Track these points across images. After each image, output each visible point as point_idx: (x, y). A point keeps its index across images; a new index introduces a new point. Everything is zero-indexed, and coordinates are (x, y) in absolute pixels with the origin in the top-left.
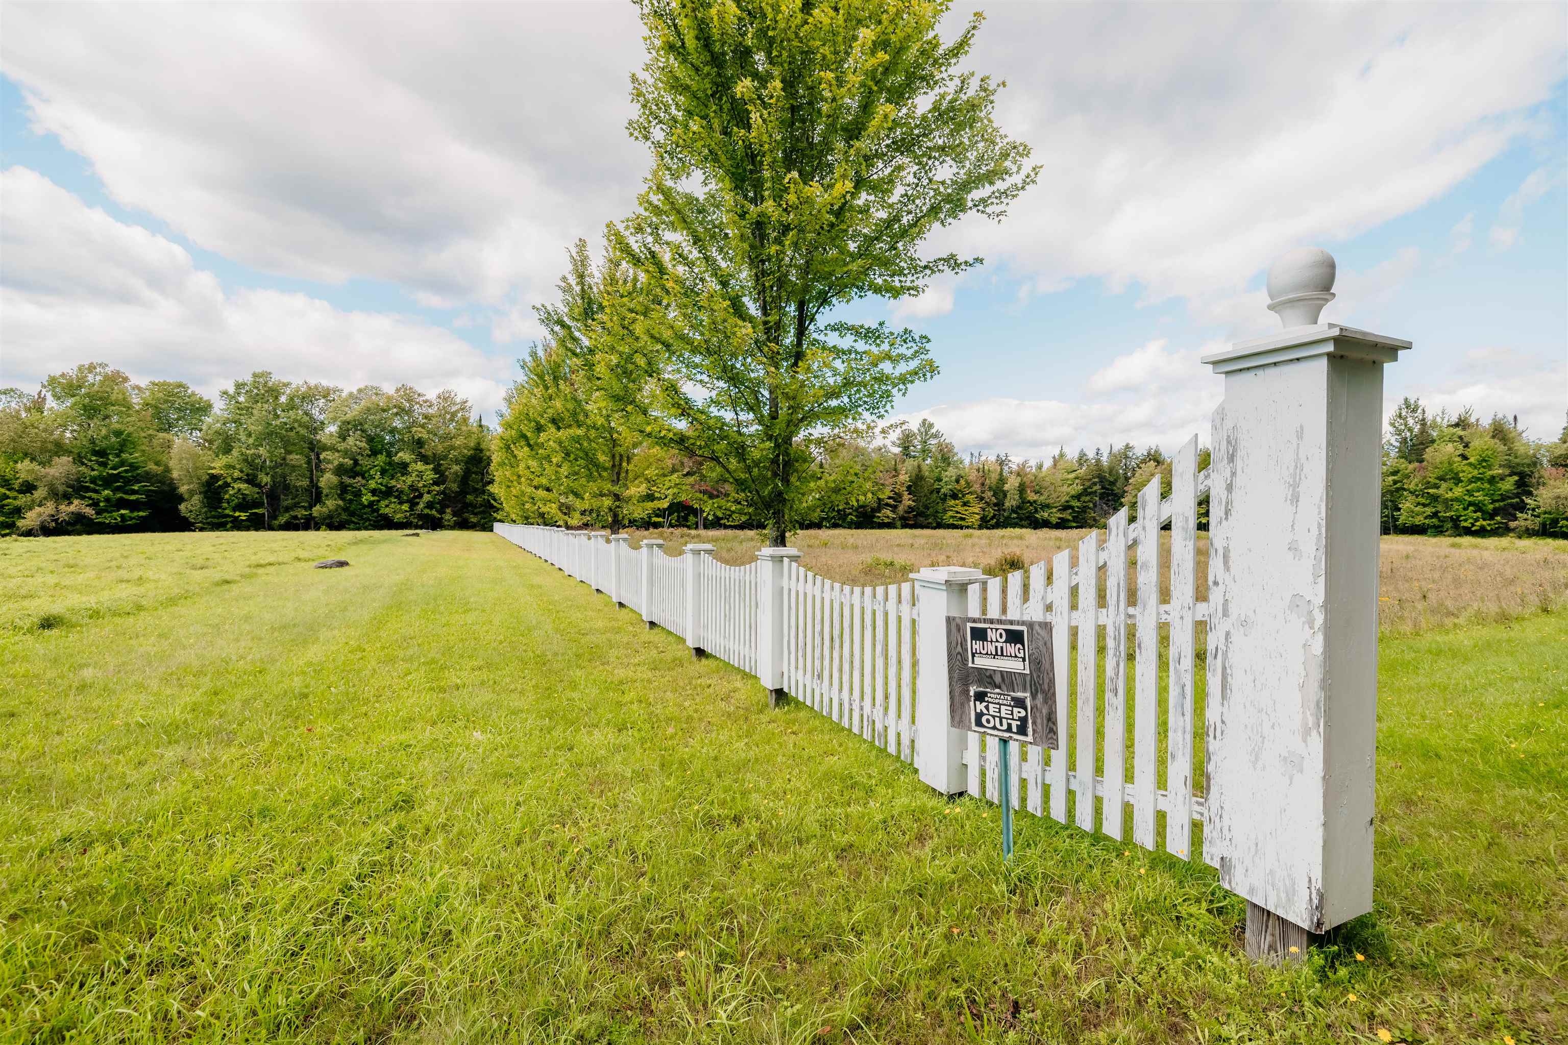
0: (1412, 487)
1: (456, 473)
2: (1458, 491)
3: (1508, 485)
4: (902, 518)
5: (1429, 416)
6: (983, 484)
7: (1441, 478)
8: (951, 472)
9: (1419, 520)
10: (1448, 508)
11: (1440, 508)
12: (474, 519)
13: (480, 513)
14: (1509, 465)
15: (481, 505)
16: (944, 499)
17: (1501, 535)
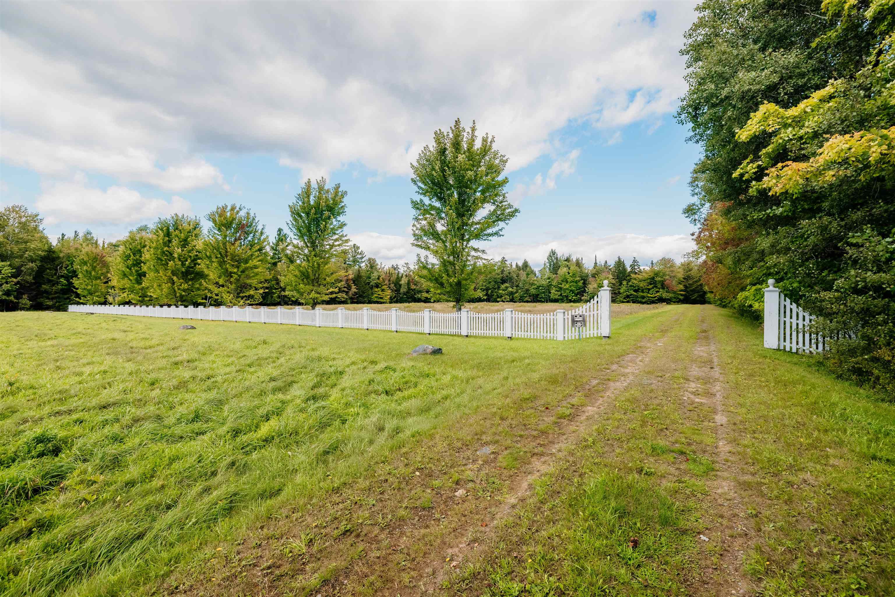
0: (554, 284)
1: (32, 269)
2: (567, 286)
3: (581, 284)
4: (351, 298)
5: (559, 256)
6: (389, 280)
7: (562, 281)
8: (375, 275)
9: (556, 297)
10: (565, 292)
11: (562, 292)
12: (50, 303)
13: (56, 298)
14: (581, 277)
15: (56, 293)
16: (372, 288)
17: (579, 302)
